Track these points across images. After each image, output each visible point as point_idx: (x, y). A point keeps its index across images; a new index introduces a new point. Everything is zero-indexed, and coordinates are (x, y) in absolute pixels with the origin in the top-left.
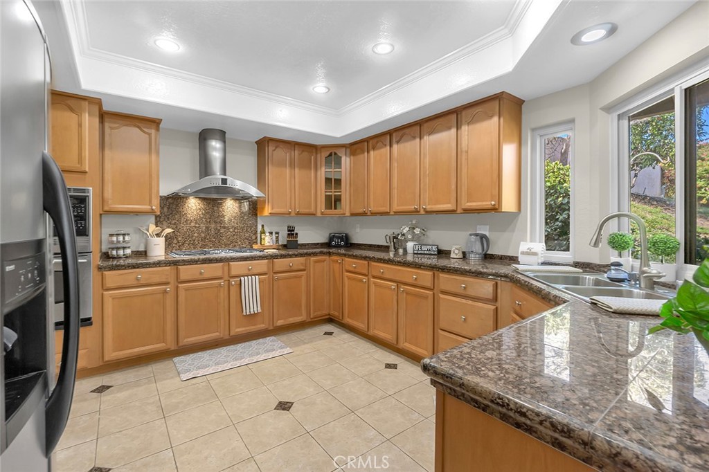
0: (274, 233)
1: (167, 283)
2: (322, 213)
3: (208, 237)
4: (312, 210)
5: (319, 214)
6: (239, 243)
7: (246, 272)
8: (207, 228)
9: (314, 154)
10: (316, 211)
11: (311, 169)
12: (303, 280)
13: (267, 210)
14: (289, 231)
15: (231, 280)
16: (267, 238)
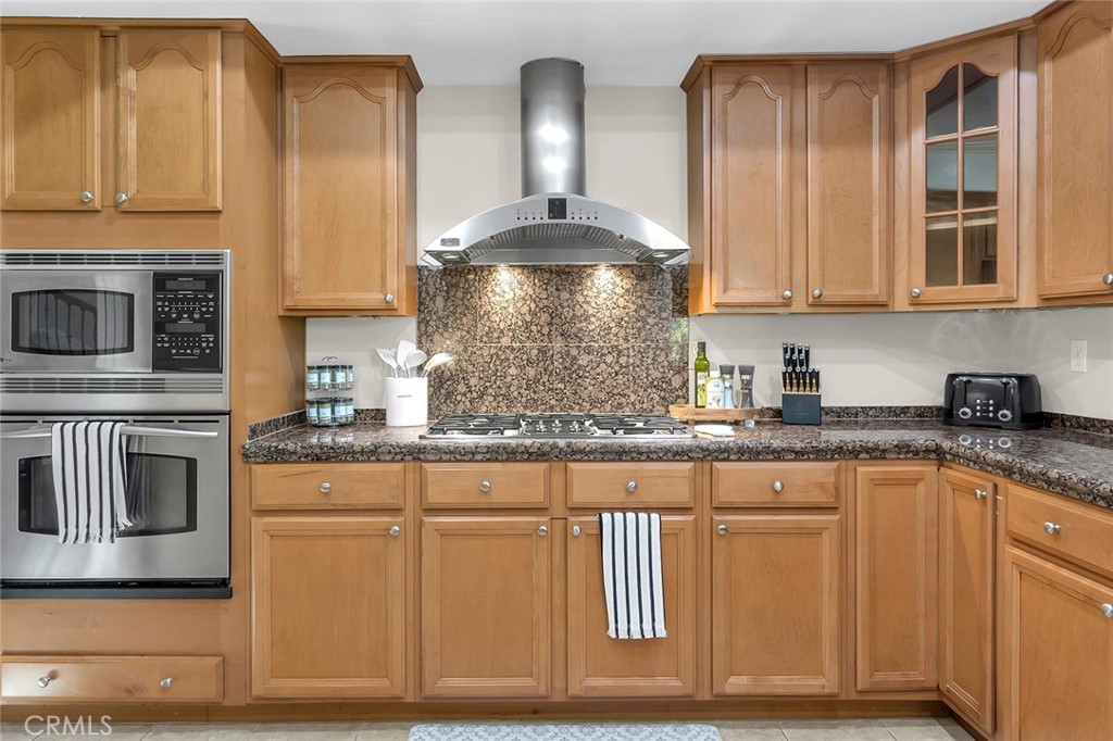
0: (737, 372)
1: (394, 511)
2: (915, 301)
3: (545, 378)
4: (875, 291)
5: (901, 303)
6: (633, 397)
7: (618, 498)
8: (543, 351)
9: (883, 87)
10: (891, 293)
11: (869, 143)
12: (827, 546)
13: (710, 295)
14: (789, 362)
15: (571, 519)
16: (710, 387)
